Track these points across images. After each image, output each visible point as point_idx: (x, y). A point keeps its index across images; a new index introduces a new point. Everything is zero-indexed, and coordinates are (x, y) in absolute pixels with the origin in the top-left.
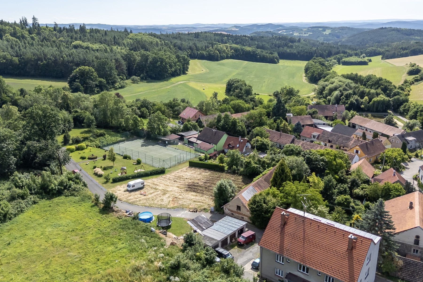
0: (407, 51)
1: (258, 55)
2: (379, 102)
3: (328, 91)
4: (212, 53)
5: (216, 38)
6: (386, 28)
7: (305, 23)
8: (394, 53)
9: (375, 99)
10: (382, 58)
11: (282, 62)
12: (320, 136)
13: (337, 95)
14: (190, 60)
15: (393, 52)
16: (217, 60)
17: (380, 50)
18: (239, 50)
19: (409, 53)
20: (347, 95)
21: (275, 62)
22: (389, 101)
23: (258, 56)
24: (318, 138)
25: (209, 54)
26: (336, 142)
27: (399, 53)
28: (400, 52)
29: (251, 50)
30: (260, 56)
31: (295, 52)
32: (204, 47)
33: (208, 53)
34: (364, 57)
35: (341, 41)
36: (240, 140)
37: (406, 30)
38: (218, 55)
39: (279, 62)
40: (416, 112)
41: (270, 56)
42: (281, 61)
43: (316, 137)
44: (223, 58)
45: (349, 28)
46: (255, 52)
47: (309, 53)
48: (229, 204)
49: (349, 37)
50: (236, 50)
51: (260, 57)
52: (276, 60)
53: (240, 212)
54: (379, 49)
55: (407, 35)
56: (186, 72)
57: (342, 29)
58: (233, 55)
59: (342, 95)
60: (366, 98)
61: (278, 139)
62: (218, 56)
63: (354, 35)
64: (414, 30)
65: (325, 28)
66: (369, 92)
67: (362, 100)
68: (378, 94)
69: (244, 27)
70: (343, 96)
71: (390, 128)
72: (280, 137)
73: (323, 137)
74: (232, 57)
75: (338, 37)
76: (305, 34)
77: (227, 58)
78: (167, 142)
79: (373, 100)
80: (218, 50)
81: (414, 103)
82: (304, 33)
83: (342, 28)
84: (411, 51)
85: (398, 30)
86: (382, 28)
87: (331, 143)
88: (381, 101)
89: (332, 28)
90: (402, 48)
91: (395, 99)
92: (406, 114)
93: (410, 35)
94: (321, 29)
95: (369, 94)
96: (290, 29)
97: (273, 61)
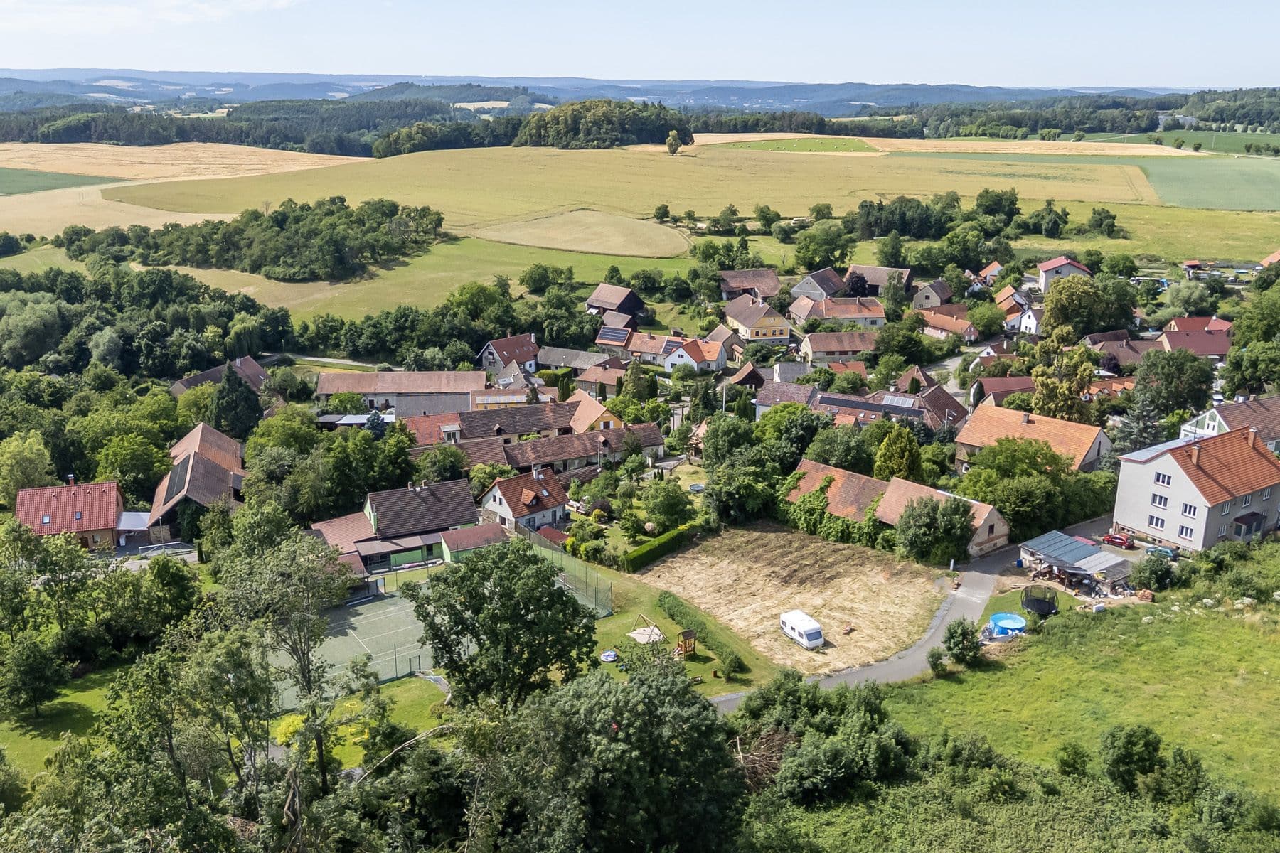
20: (154, 332)
24: (463, 436)
36: (535, 478)
43: (458, 435)
48: (978, 534)
53: (993, 535)
60: (214, 329)
67: (203, 338)
70: (141, 340)
73: (472, 427)
92: (321, 347)
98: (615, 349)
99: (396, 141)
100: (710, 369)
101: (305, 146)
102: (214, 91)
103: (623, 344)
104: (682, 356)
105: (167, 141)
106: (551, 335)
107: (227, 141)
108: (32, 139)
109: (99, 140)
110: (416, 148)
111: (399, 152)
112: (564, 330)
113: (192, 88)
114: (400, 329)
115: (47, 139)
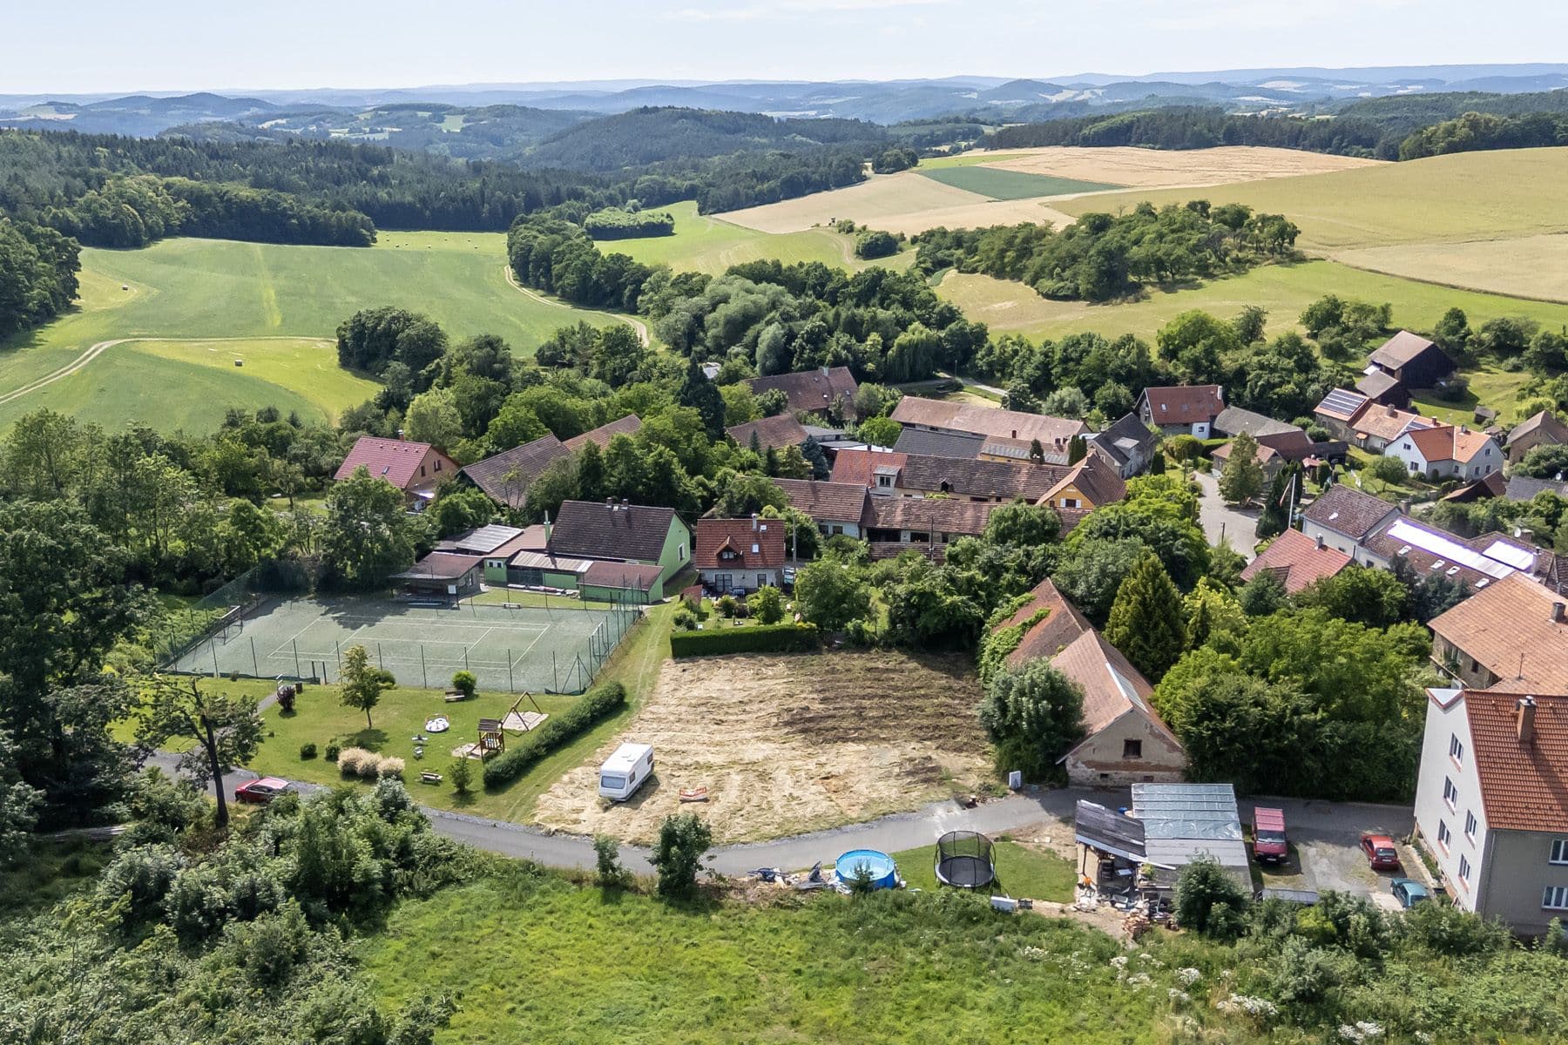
0: (772, 183)
1: (293, 217)
2: (915, 347)
3: (720, 328)
4: (109, 214)
5: (65, 155)
6: (656, 109)
7: (338, 91)
8: (737, 193)
9: (903, 338)
10: (701, 211)
11: (388, 240)
12: (905, 474)
13: (775, 338)
14: (80, 250)
15: (732, 187)
16: (137, 244)
17: (678, 183)
18: (209, 196)
19: (778, 190)
20: (811, 333)
21: (363, 242)
22: (940, 338)
23: (294, 221)
24: (899, 484)
25: (96, 218)
26: (968, 485)
27: (750, 191)
28: (753, 188)
29: (259, 198)
30: (299, 218)
31: (409, 198)
32: (60, 192)
33: (88, 216)
34: (636, 209)
35: (521, 155)
36: (755, 527)
37: (720, 115)
38: (135, 223)
39: (375, 240)
40: (1045, 367)
41: (339, 219)
42: (381, 235)
43: (893, 482)
44: (155, 236)
45: (524, 108)
46: (277, 204)
47: (464, 201)
48: (1090, 745)
49: (544, 143)
50: (197, 199)
51: (302, 224)
52: (364, 232)
53: (1140, 760)
54: (672, 179)
55: (728, 131)
56: (75, 302)
57: (502, 115)
58: (188, 219)
59: (791, 336)
60: (874, 337)
61: (811, 507)
62: (137, 230)
63: (560, 137)
64: (740, 115)
65: (440, 111)
66: (874, 317)
67: (862, 347)
68: (903, 325)
69: (91, 106)
70: (798, 341)
71: (1036, 420)
72: (817, 499)
73: (915, 476)
74: (187, 230)
75: (498, 141)
76: (372, 132)
77: (171, 232)
78: (452, 589)
79: (897, 341)
80: (132, 202)
81: (1015, 339)
82: (367, 129)
83: (501, 111)
84: (784, 183)
85: (697, 117)
86: (645, 110)
87: (953, 491)
88: (922, 340)
89: (463, 112)
90: (754, 175)
91: (952, 334)
92: (999, 375)
93: (734, 132)
94: (426, 114)
95: (875, 324)
96: (304, 114)
97: (353, 237)
98: (1338, 425)
99: (1429, 139)
100: (1457, 475)
101: (1374, 151)
102: (1396, 90)
103: (1347, 418)
104: (1409, 447)
105: (1209, 144)
106: (1252, 391)
107: (1279, 144)
108: (1073, 143)
109: (1137, 143)
110: (1453, 148)
111: (1431, 154)
112: (1274, 386)
113: (1371, 86)
114: (1065, 360)
115: (1087, 142)
